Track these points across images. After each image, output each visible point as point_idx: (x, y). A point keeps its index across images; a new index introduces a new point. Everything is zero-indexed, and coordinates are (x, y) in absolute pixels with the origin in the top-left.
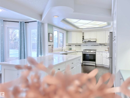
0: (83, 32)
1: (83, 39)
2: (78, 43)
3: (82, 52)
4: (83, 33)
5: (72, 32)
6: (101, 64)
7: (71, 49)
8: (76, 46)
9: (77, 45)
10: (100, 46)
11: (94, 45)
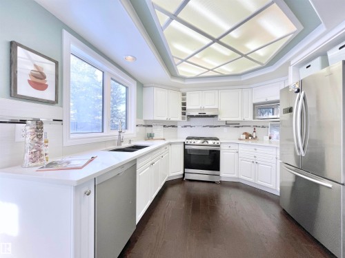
0: (183, 90)
1: (184, 109)
2: (172, 119)
3: (182, 145)
4: (184, 94)
5: (155, 88)
6: (235, 176)
7: (150, 137)
8: (164, 126)
9: (167, 125)
10: (225, 129)
11: (211, 127)
